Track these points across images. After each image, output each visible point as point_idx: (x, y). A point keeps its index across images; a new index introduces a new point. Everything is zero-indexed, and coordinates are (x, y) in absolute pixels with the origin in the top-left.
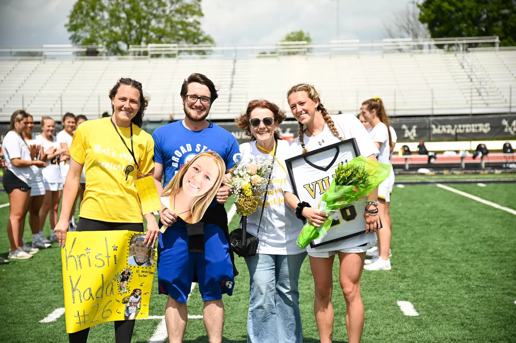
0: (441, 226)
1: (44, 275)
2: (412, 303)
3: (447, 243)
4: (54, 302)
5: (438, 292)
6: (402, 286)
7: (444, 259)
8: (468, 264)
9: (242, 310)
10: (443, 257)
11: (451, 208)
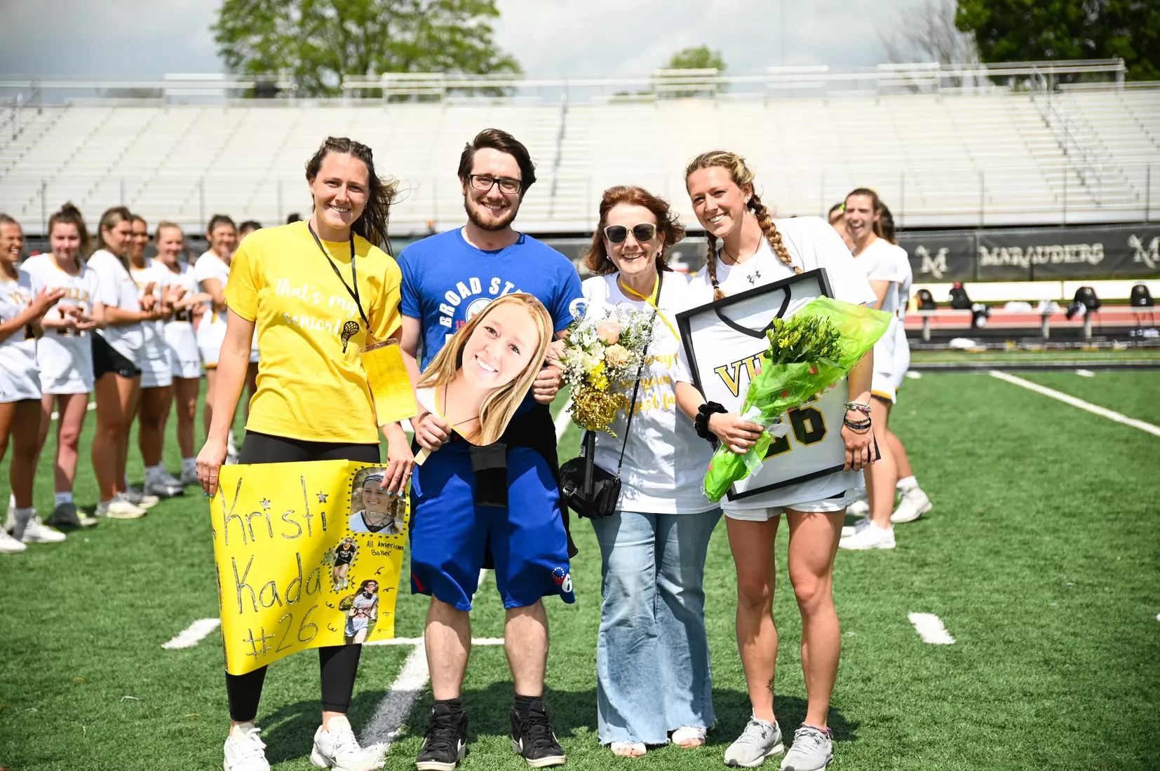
0: (1000, 457)
1: (169, 551)
2: (940, 617)
3: (1014, 493)
4: (193, 606)
5: (996, 596)
6: (918, 582)
7: (1007, 527)
8: (1059, 538)
9: (583, 628)
10: (1004, 524)
11: (1021, 421)
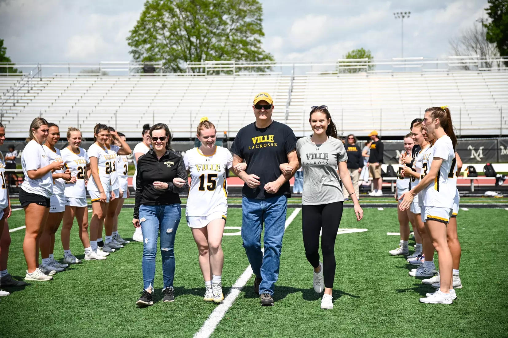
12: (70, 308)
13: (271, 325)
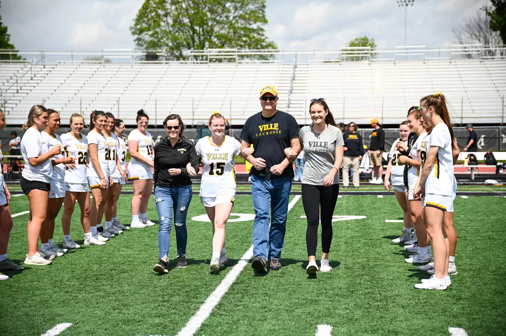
12: (68, 292)
13: (266, 309)
